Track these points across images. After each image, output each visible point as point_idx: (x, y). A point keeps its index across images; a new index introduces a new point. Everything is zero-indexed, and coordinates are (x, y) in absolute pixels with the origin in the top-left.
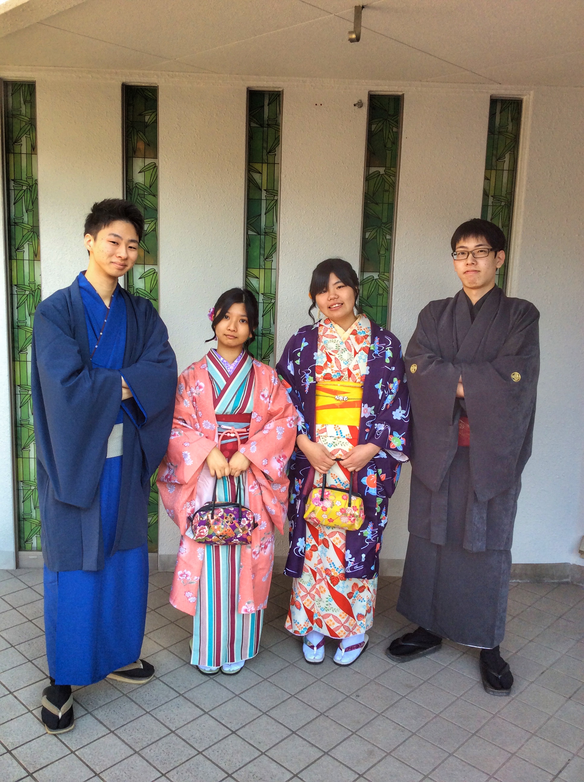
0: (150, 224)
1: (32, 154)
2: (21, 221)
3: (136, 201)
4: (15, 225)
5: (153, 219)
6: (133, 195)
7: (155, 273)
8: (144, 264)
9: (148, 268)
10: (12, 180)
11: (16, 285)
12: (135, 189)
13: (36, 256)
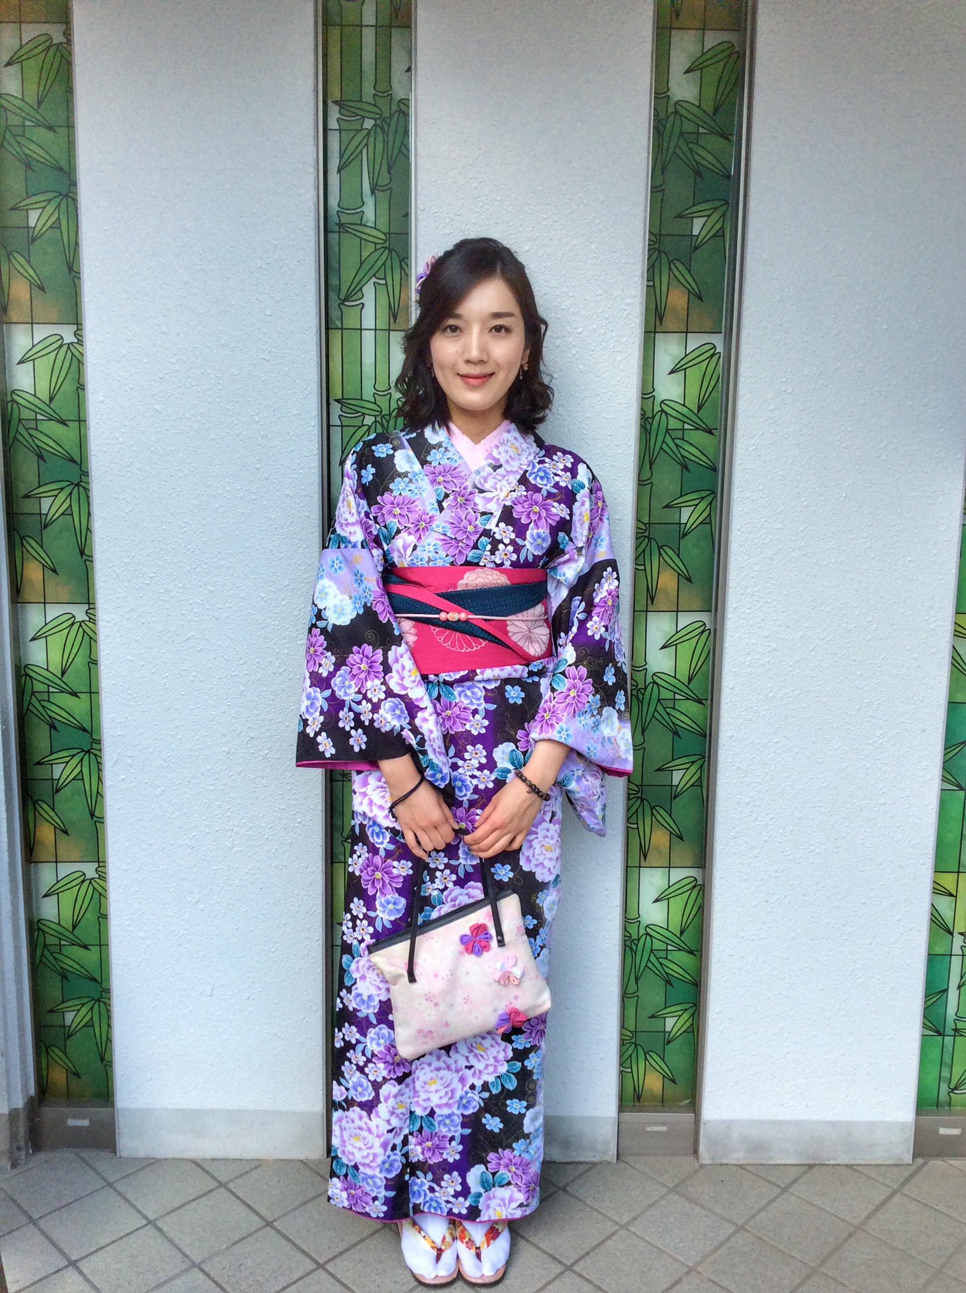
0: (709, 216)
1: (390, 27)
2: (356, 219)
3: (674, 153)
4: (339, 232)
5: (718, 203)
6: (666, 139)
7: (713, 355)
8: (687, 332)
9: (695, 341)
10: (336, 102)
11: (338, 401)
12: (672, 118)
13: (395, 317)
